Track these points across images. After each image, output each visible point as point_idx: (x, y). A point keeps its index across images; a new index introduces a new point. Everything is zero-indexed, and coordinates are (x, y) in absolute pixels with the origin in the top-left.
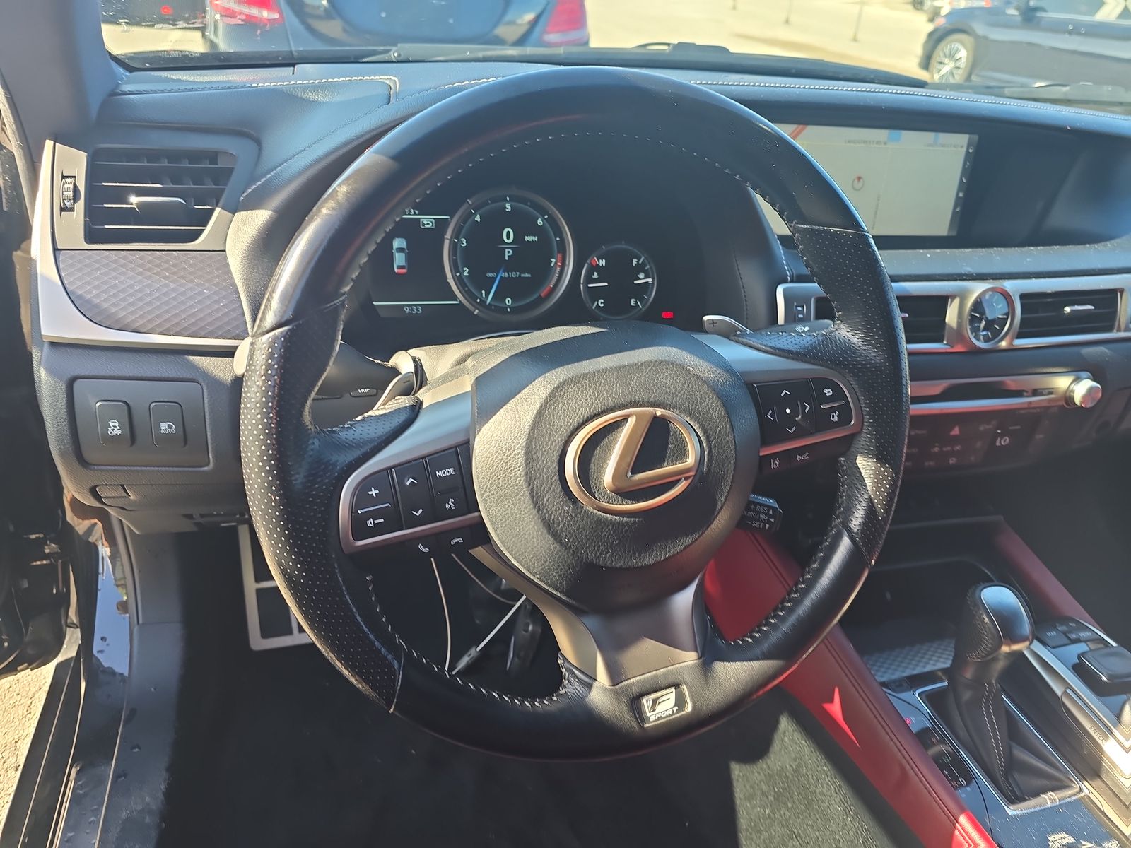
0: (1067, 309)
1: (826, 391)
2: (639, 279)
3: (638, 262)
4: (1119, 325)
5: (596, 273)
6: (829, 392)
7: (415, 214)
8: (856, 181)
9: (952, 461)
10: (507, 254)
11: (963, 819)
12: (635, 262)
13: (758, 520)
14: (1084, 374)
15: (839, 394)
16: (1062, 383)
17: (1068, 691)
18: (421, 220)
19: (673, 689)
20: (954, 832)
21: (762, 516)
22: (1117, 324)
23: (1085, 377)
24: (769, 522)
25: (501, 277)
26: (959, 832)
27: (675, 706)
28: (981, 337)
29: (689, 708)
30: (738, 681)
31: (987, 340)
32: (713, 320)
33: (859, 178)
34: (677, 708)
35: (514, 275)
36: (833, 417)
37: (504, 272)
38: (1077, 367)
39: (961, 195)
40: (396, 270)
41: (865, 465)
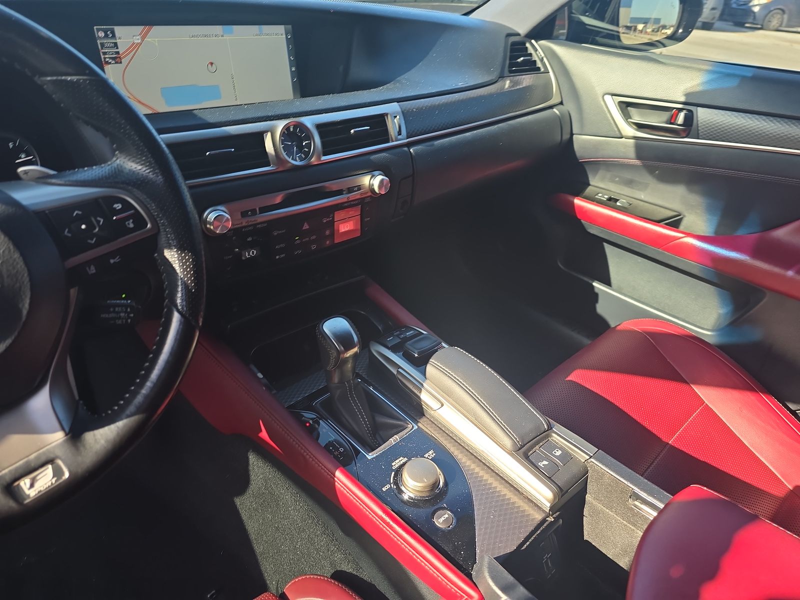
0: (352, 131)
1: (115, 206)
2: (20, 158)
3: (15, 144)
4: (391, 137)
6: (118, 206)
8: (210, 66)
9: (314, 247)
11: (338, 474)
12: (11, 145)
13: (120, 318)
14: (376, 173)
15: (127, 206)
16: (366, 180)
17: (400, 370)
19: (50, 466)
20: (335, 483)
21: (122, 315)
22: (390, 137)
23: (377, 174)
24: (129, 318)
26: (337, 482)
27: (53, 478)
28: (297, 158)
29: (67, 475)
30: (107, 441)
31: (301, 159)
32: (25, 171)
33: (212, 64)
34: (55, 479)
36: (129, 224)
38: (371, 168)
39: (293, 69)
41: (172, 256)
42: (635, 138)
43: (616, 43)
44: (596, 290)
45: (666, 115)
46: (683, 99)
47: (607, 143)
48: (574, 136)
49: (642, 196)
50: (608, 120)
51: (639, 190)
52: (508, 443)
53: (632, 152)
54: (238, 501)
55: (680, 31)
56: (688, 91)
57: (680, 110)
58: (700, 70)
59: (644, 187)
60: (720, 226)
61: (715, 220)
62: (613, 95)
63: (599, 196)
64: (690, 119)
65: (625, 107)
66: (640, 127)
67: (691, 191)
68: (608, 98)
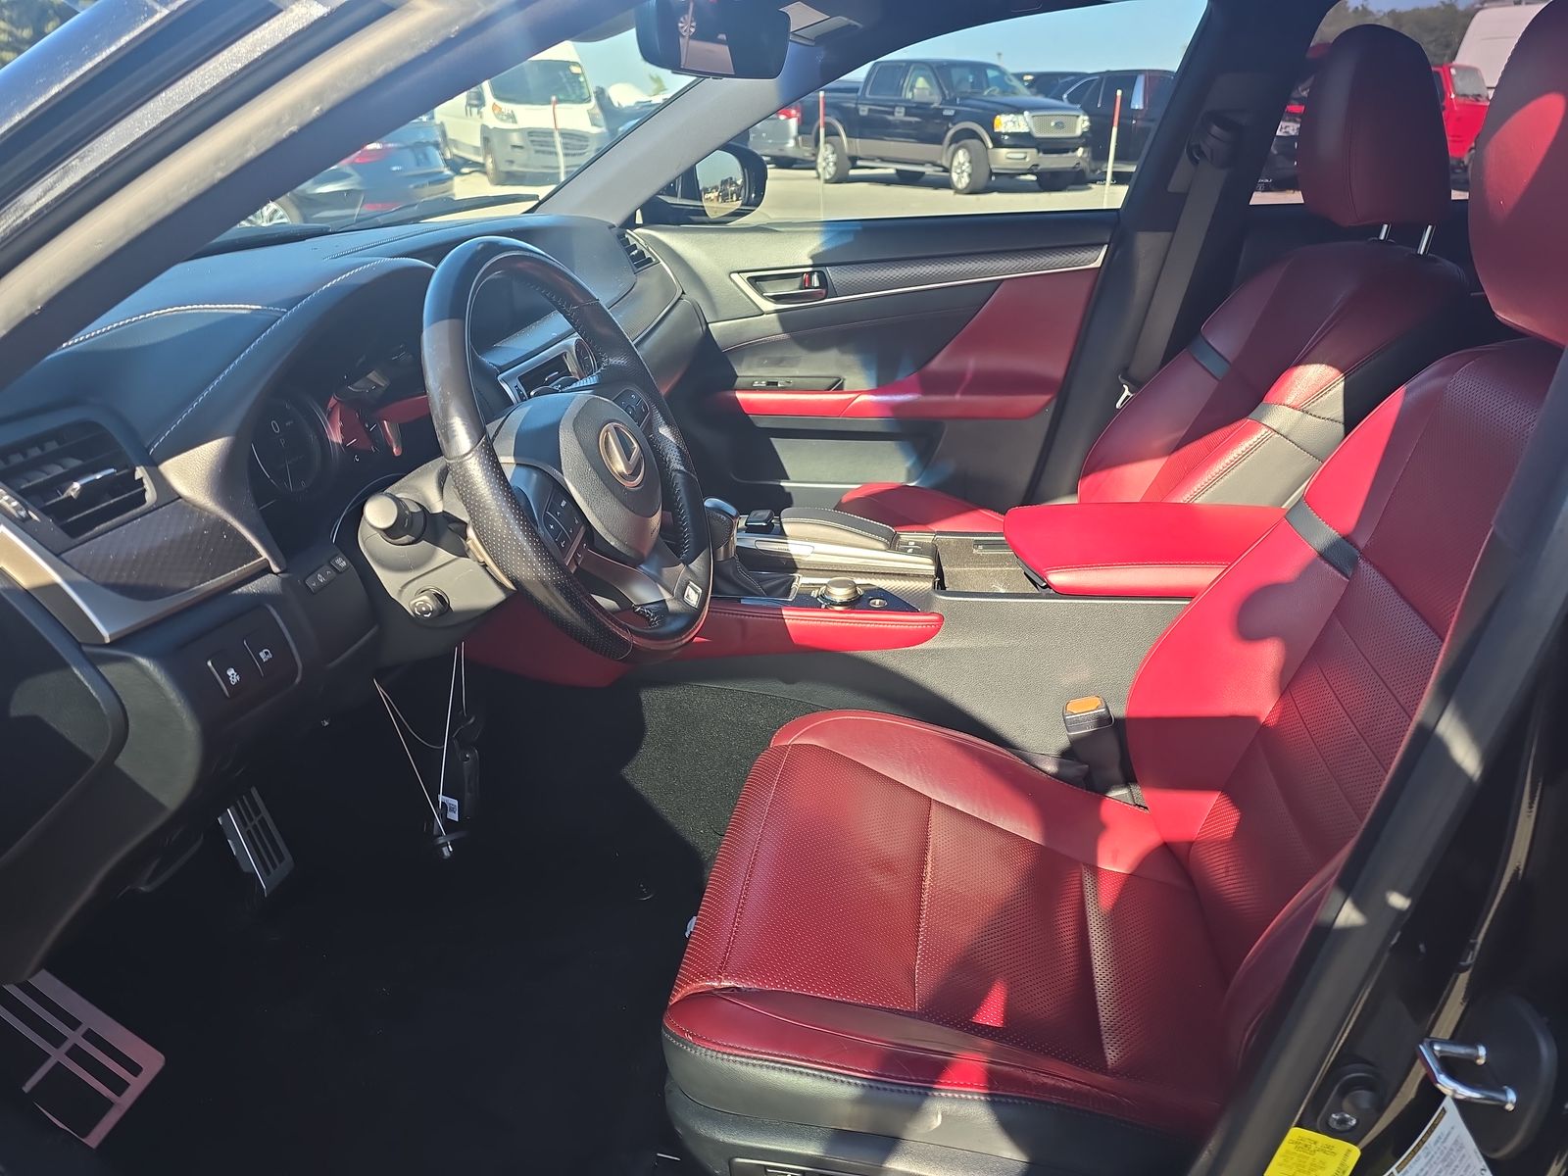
11: (784, 612)
19: (689, 586)
26: (788, 619)
27: (695, 593)
42: (777, 311)
43: (704, 218)
44: (787, 490)
45: (797, 282)
46: (810, 262)
47: (748, 323)
48: (710, 325)
49: (797, 373)
50: (743, 298)
51: (792, 366)
52: (881, 546)
53: (777, 327)
54: (628, 772)
55: (753, 195)
56: (814, 253)
57: (810, 274)
58: (816, 232)
59: (794, 362)
60: (879, 379)
61: (873, 373)
62: (739, 272)
63: (756, 384)
64: (823, 278)
65: (754, 281)
66: (777, 299)
67: (844, 352)
68: (734, 276)
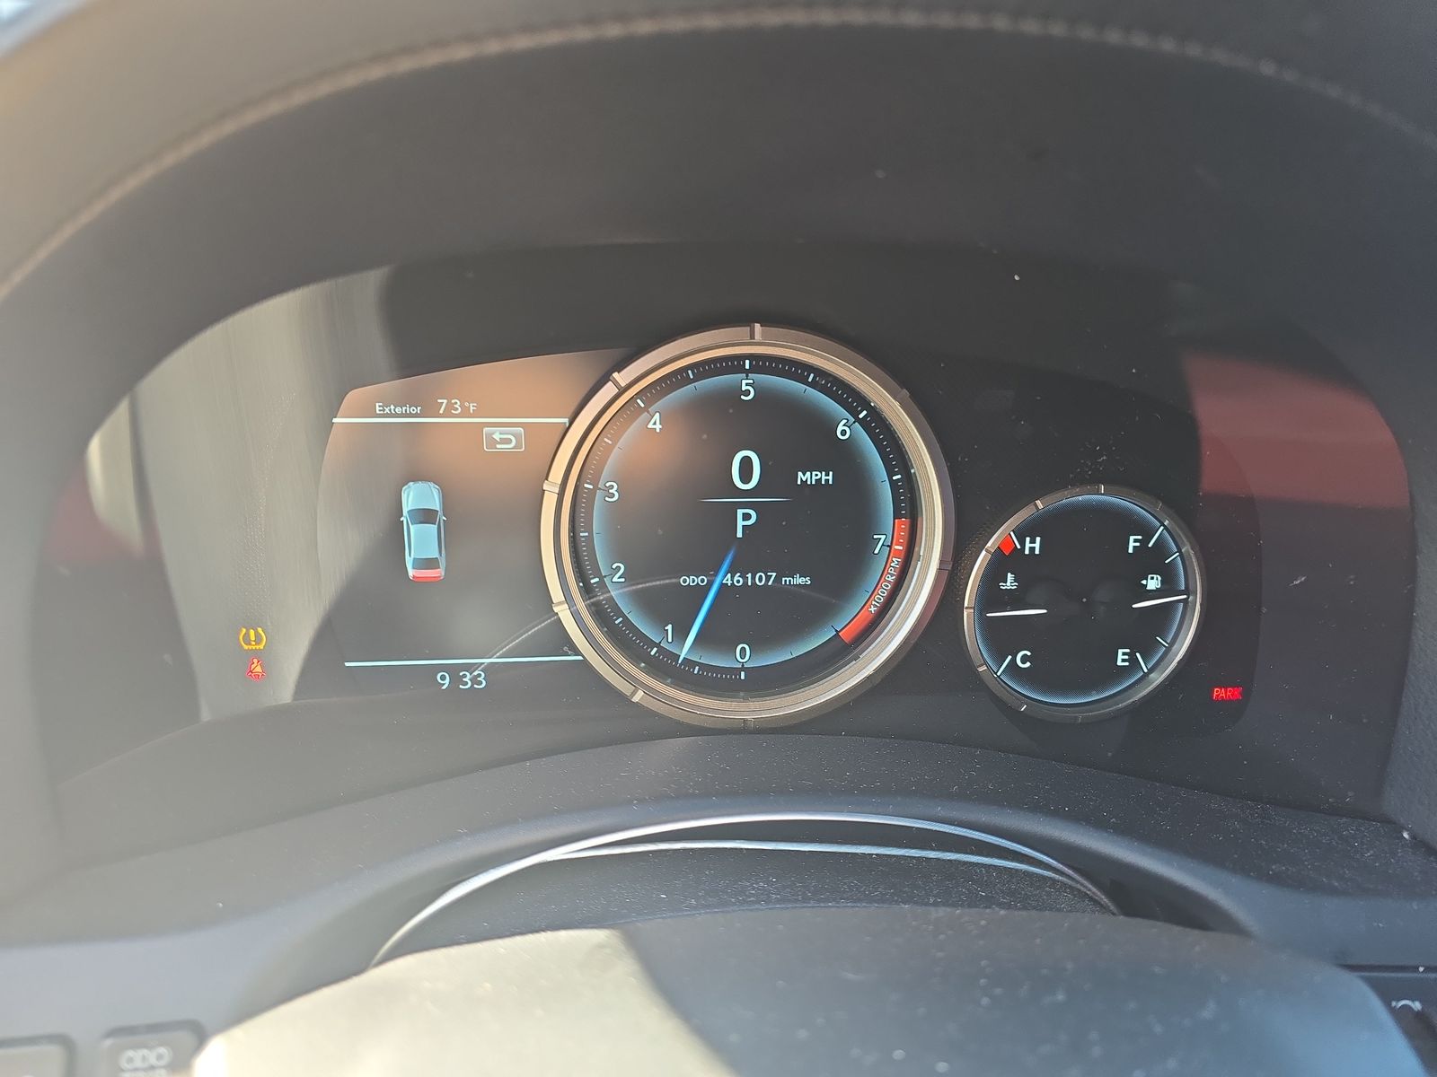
3: (1144, 542)
5: (1010, 577)
7: (465, 413)
10: (740, 523)
12: (1133, 542)
18: (486, 430)
25: (723, 586)
35: (760, 579)
37: (732, 570)
40: (411, 572)
